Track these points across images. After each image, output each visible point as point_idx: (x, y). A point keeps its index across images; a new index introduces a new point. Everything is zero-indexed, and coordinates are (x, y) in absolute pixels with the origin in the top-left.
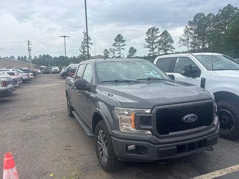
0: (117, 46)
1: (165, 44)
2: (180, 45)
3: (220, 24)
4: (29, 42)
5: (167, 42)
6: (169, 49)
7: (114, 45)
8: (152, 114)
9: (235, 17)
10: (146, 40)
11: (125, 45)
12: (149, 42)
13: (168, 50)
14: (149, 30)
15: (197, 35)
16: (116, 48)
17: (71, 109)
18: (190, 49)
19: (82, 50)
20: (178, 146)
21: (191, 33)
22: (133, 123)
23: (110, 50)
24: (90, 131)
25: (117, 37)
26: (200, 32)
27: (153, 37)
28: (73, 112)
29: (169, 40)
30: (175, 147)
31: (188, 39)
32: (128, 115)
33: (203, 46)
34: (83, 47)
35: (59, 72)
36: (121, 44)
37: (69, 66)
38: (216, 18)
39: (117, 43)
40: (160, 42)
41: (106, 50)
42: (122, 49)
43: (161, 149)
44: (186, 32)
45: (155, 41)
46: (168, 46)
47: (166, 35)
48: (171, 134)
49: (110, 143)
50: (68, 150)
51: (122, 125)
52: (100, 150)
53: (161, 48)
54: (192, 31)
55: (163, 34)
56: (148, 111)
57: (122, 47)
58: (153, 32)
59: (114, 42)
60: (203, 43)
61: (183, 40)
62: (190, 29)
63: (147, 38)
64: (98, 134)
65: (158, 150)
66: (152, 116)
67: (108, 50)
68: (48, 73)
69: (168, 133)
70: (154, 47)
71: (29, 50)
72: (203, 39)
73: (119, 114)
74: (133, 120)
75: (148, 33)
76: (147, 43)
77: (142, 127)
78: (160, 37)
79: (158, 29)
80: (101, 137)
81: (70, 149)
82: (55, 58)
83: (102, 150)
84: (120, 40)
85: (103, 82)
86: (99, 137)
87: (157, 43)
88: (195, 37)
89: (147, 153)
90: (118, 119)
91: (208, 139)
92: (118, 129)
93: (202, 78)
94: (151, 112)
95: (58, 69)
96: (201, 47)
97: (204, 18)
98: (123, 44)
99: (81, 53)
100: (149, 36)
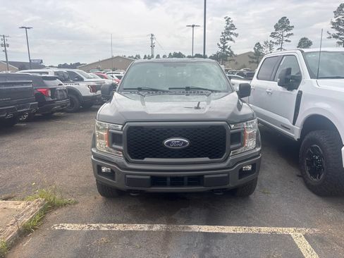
0: (278, 37)
4: (152, 35)
7: (273, 35)
8: (123, 131)
10: (333, 24)
11: (292, 34)
12: (337, 29)
16: (274, 40)
19: (222, 45)
20: (153, 177)
23: (266, 43)
25: (279, 22)
30: (148, 177)
34: (223, 41)
36: (285, 33)
39: (279, 32)
41: (259, 43)
42: (286, 41)
43: (128, 176)
48: (146, 160)
56: (120, 127)
57: (285, 38)
59: (274, 30)
63: (334, 20)
65: (125, 176)
67: (262, 44)
69: (143, 158)
71: (152, 46)
74: (106, 137)
75: (338, 12)
76: (334, 30)
77: (114, 146)
84: (284, 27)
91: (206, 176)
92: (95, 146)
93: (299, 91)
94: (122, 128)
98: (289, 32)
99: (220, 50)
100: (340, 17)
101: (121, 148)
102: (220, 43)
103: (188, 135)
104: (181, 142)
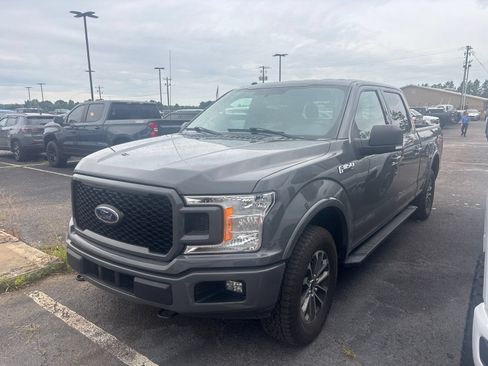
4: (468, 48)
30: (79, 257)
48: (87, 232)
71: (467, 66)
91: (136, 279)
103: (121, 204)
104: (110, 213)
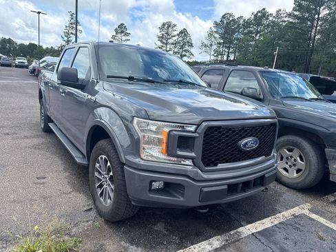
0: (118, 40)
1: (182, 47)
2: (200, 51)
3: (250, 32)
5: (184, 44)
6: (187, 54)
7: (114, 37)
8: (198, 133)
9: (268, 26)
10: (159, 37)
11: (129, 40)
12: (161, 41)
13: (185, 56)
14: (164, 25)
15: (222, 41)
17: (48, 120)
18: (212, 58)
19: (66, 39)
20: (230, 186)
21: (215, 38)
22: (164, 146)
24: (80, 155)
25: (119, 27)
26: (226, 38)
27: (168, 35)
28: (51, 125)
29: (188, 42)
30: (226, 187)
31: (211, 45)
32: (156, 133)
33: (228, 56)
34: (67, 34)
35: (27, 67)
36: (124, 38)
37: (43, 59)
38: (247, 24)
39: (119, 35)
40: (175, 44)
43: (205, 190)
44: (210, 35)
45: (170, 41)
46: (185, 51)
47: (185, 35)
48: (220, 166)
49: (120, 177)
50: (40, 184)
51: (144, 149)
52: (98, 187)
53: (176, 52)
54: (217, 35)
55: (181, 32)
56: (192, 128)
58: (168, 28)
60: (229, 53)
61: (206, 46)
62: (215, 32)
63: (159, 34)
64: (96, 161)
65: (201, 191)
66: (197, 137)
68: (9, 66)
69: (216, 165)
70: (168, 49)
72: (229, 48)
73: (142, 131)
74: (165, 141)
75: (162, 28)
76: (159, 42)
77: (180, 153)
78: (177, 37)
79: (175, 26)
80: (103, 166)
81: (43, 183)
82: (22, 45)
83: (101, 186)
84: (122, 32)
85: (108, 77)
86: (97, 165)
87: (173, 44)
88: (220, 44)
89: (183, 195)
90: (139, 139)
91: (267, 176)
92: (137, 154)
94: (196, 130)
95: (26, 61)
96: (225, 58)
97: (233, 20)
98: (127, 38)
99: (64, 43)
100: (163, 32)
101: (193, 154)
102: (64, 36)
